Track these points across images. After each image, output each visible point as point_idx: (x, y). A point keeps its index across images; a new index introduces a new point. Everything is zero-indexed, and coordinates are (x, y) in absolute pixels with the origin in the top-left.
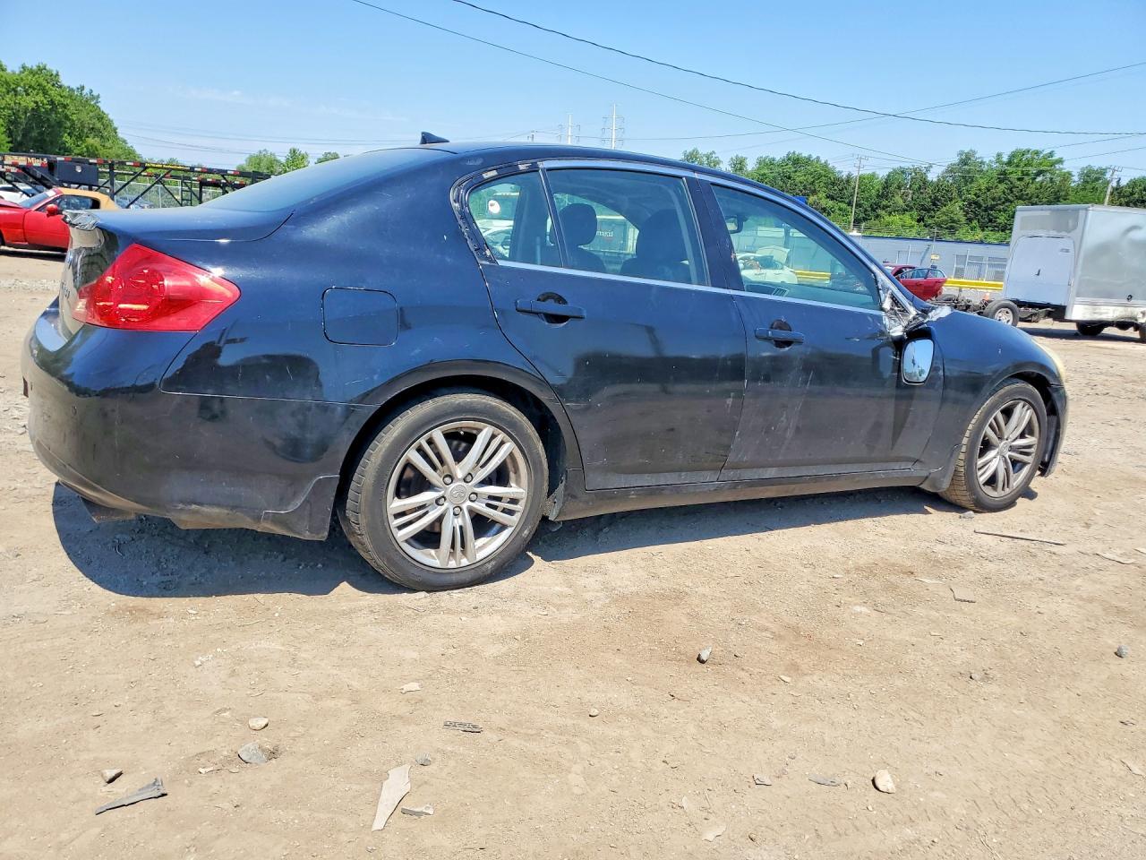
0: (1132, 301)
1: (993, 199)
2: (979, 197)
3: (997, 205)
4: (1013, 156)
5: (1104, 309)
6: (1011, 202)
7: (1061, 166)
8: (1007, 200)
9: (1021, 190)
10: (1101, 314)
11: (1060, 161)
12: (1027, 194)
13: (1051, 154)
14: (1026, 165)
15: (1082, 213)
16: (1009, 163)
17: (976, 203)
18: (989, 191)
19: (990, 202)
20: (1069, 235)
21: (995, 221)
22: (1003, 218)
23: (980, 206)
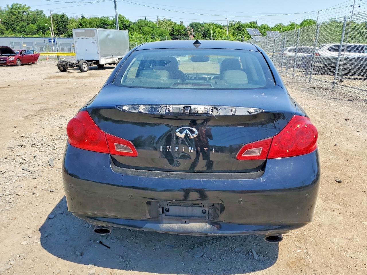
0: (113, 57)
1: (12, 21)
2: (6, 20)
3: (14, 23)
4: (13, 6)
5: (108, 60)
6: (19, 22)
7: (30, 9)
8: (17, 22)
9: (21, 18)
10: (107, 61)
11: (29, 8)
12: (24, 19)
13: (25, 5)
14: (18, 9)
15: (95, 31)
16: (12, 8)
17: (6, 23)
18: (10, 18)
19: (12, 23)
20: (93, 38)
21: (16, 29)
22: (19, 28)
23: (8, 24)
